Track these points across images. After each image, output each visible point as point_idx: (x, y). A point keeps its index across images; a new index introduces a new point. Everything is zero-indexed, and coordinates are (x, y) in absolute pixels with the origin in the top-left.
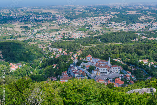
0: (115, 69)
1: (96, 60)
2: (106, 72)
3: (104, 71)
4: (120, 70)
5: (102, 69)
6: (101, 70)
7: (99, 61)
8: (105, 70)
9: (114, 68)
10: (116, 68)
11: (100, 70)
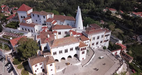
0: (98, 38)
1: (42, 17)
2: (76, 56)
3: (70, 53)
4: (109, 38)
5: (63, 49)
6: (61, 52)
7: (50, 20)
8: (71, 49)
9: (96, 36)
10: (100, 35)
11: (55, 53)
